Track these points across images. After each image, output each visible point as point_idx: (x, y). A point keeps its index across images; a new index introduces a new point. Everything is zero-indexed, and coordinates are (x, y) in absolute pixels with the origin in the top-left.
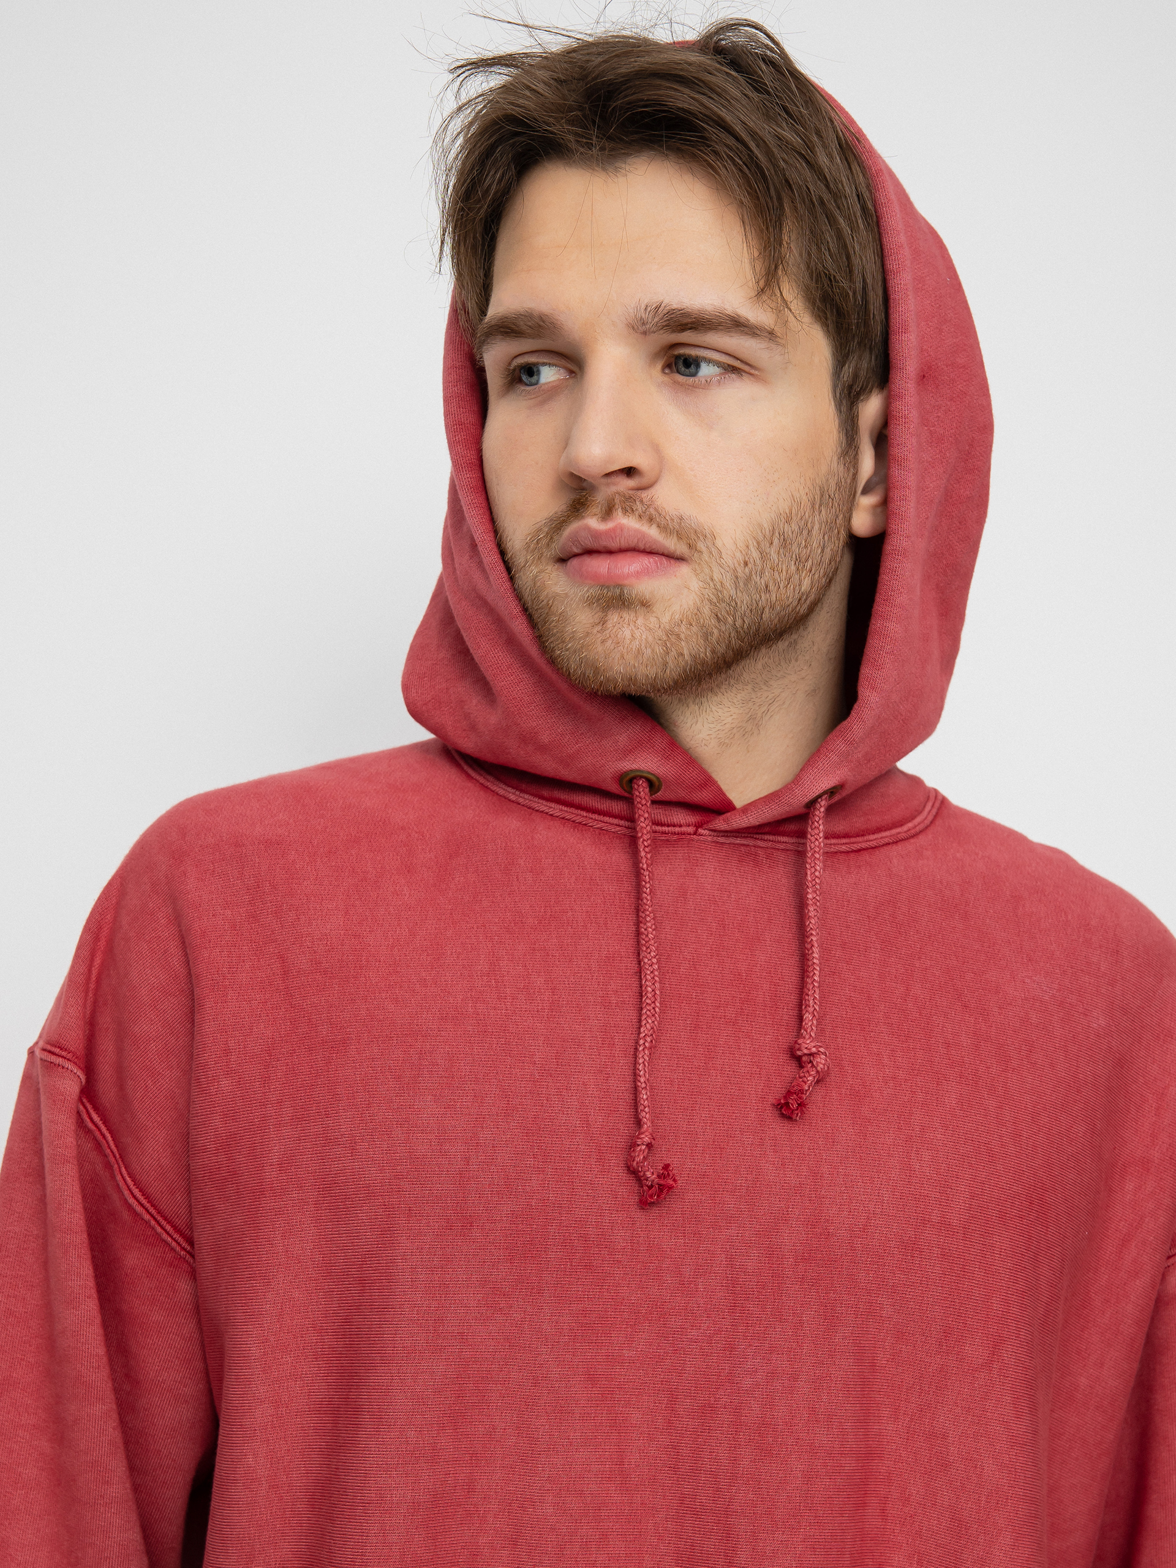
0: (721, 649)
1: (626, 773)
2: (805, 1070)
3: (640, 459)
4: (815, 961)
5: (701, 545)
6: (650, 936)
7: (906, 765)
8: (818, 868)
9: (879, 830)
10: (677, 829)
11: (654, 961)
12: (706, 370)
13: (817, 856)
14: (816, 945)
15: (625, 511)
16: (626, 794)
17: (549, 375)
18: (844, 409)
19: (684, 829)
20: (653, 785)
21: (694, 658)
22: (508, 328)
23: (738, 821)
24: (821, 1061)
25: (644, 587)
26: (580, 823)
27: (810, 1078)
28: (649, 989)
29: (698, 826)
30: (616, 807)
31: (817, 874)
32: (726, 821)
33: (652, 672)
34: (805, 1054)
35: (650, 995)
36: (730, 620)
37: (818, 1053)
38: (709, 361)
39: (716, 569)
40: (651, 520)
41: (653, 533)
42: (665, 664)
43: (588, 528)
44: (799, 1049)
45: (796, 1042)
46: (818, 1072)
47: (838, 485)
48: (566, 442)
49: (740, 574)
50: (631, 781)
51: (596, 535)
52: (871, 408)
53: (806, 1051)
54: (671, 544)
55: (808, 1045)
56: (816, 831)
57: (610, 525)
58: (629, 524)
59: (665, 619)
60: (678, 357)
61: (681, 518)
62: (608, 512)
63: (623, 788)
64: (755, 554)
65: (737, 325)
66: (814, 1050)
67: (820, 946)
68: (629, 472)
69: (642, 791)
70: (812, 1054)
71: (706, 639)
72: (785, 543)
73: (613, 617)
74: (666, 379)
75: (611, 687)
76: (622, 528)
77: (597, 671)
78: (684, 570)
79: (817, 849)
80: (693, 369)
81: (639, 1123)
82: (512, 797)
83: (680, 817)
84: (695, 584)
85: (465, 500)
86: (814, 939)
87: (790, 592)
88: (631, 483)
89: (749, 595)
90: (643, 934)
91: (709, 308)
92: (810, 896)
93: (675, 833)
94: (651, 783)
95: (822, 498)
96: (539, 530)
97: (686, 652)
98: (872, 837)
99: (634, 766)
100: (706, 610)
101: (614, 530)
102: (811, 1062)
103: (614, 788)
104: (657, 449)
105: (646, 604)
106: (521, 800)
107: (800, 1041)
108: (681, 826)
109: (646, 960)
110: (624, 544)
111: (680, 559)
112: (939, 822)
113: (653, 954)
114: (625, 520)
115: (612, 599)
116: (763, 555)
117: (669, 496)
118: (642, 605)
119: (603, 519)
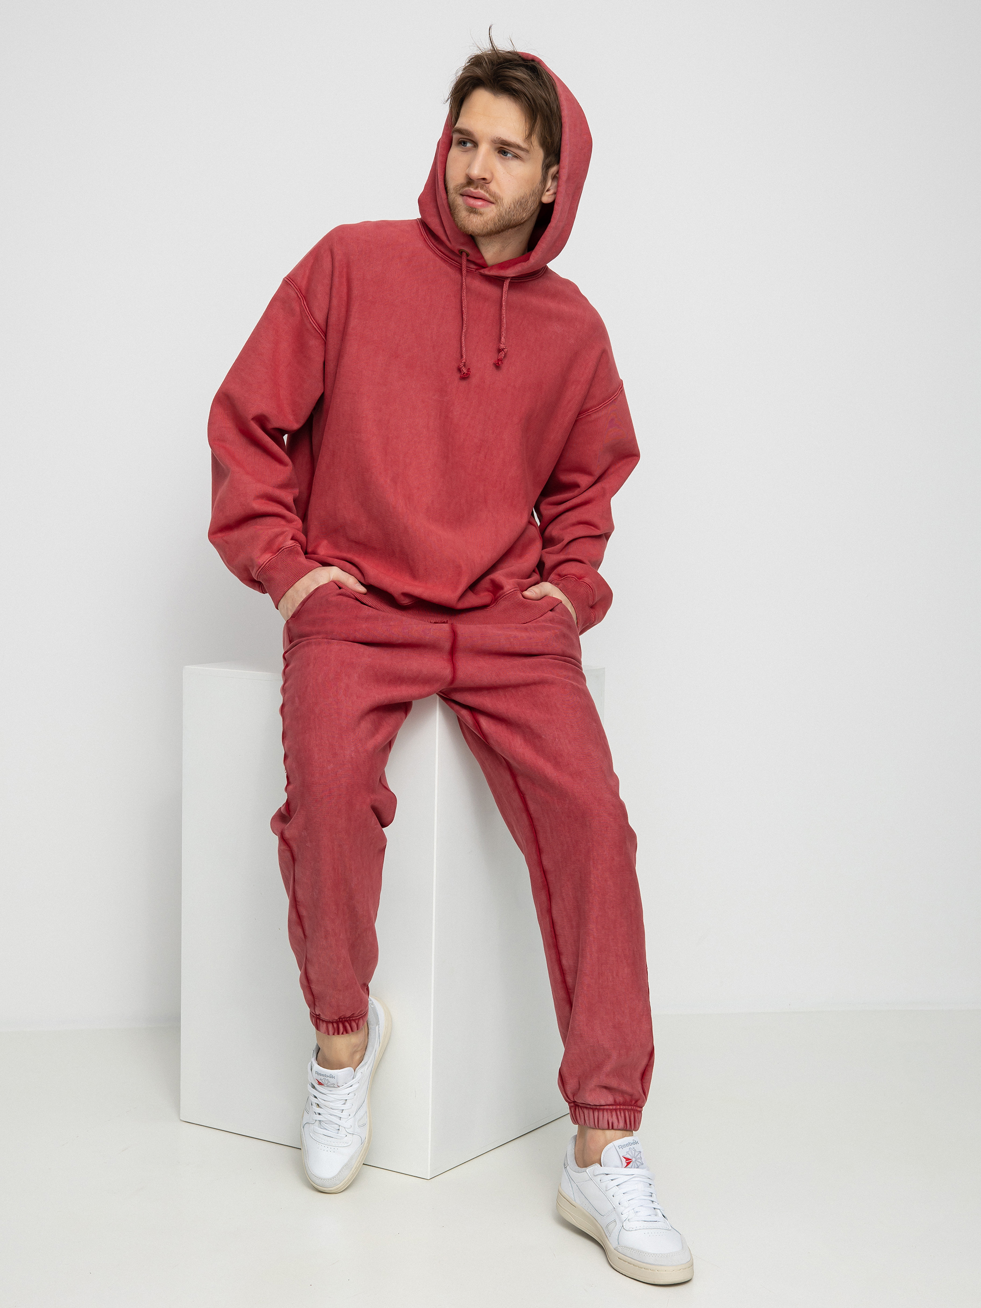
0: (497, 229)
1: (461, 250)
2: (502, 353)
3: (487, 176)
5: (498, 201)
10: (470, 269)
12: (509, 155)
15: (481, 189)
16: (460, 255)
17: (469, 145)
18: (544, 170)
20: (467, 255)
21: (491, 229)
22: (460, 131)
24: (505, 350)
25: (482, 210)
26: (447, 260)
27: (503, 355)
29: (477, 269)
30: (457, 258)
33: (479, 232)
36: (502, 221)
37: (504, 348)
38: (510, 154)
39: (501, 207)
40: (487, 192)
41: (487, 195)
42: (483, 230)
43: (470, 190)
47: (538, 190)
48: (469, 166)
49: (507, 210)
50: (461, 252)
51: (472, 192)
52: (554, 169)
53: (501, 349)
54: (491, 199)
57: (476, 191)
58: (481, 192)
59: (485, 218)
60: (502, 150)
61: (495, 193)
62: (477, 188)
64: (512, 206)
65: (519, 147)
68: (484, 179)
69: (464, 254)
71: (495, 225)
72: (521, 204)
73: (472, 215)
74: (498, 155)
75: (468, 232)
76: (480, 192)
77: (464, 228)
78: (493, 206)
80: (505, 154)
81: (462, 356)
82: (431, 246)
83: (472, 266)
84: (495, 210)
85: (439, 164)
87: (520, 217)
88: (484, 181)
89: (509, 216)
91: (512, 142)
95: (533, 193)
96: (458, 186)
97: (489, 228)
99: (464, 250)
100: (496, 218)
101: (477, 192)
103: (458, 253)
104: (492, 174)
105: (481, 214)
106: (433, 248)
108: (473, 269)
110: (479, 197)
111: (493, 203)
114: (480, 191)
115: (473, 210)
116: (515, 207)
117: (493, 187)
118: (480, 214)
119: (475, 189)
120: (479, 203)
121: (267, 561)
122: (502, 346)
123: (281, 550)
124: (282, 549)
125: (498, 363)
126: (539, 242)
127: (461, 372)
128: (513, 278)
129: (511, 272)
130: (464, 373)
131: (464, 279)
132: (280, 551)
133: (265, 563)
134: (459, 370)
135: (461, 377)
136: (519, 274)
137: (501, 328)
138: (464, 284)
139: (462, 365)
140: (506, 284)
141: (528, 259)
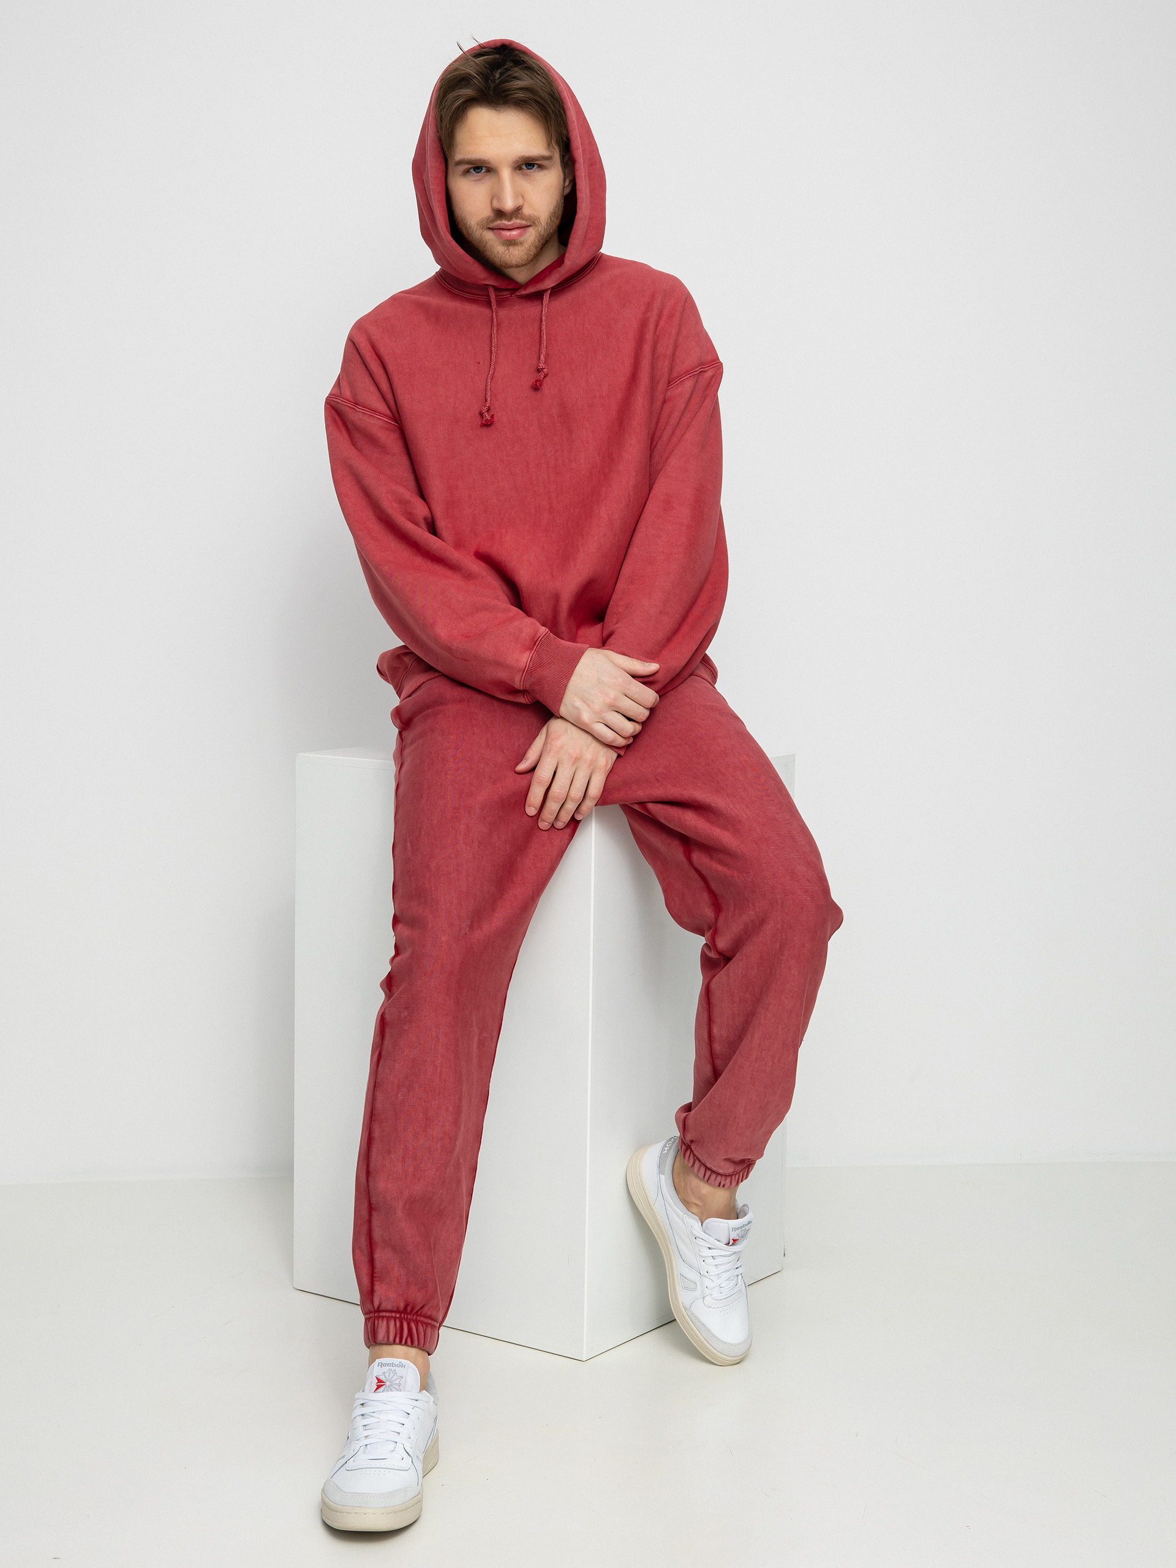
2: (541, 374)
3: (520, 203)
4: (544, 338)
5: (533, 222)
14: (545, 333)
15: (516, 218)
19: (507, 297)
23: (524, 292)
25: (520, 238)
27: (543, 376)
29: (511, 295)
32: (520, 292)
36: (542, 241)
39: (538, 227)
40: (522, 218)
41: (523, 222)
43: (503, 223)
45: (538, 366)
48: (494, 197)
53: (541, 368)
54: (527, 223)
59: (527, 246)
61: (530, 216)
62: (510, 218)
64: (549, 220)
65: (543, 158)
68: (519, 207)
72: (555, 214)
74: (520, 173)
76: (514, 222)
78: (530, 230)
81: (486, 400)
82: (457, 293)
83: (506, 293)
84: (534, 233)
88: (519, 209)
93: (504, 299)
96: (483, 220)
100: (537, 240)
101: (510, 223)
102: (542, 371)
104: (523, 197)
110: (515, 227)
114: (516, 221)
115: (511, 243)
116: (551, 219)
117: (526, 211)
118: (521, 244)
119: (509, 221)
120: (514, 233)
121: (529, 660)
122: (541, 365)
123: (538, 642)
124: (540, 639)
125: (536, 385)
126: (570, 239)
127: (483, 418)
128: (553, 288)
129: (549, 283)
130: (486, 420)
131: (494, 314)
132: (537, 644)
133: (528, 663)
134: (481, 414)
135: (482, 423)
136: (559, 282)
137: (540, 345)
138: (495, 320)
139: (485, 409)
140: (546, 297)
141: (563, 262)
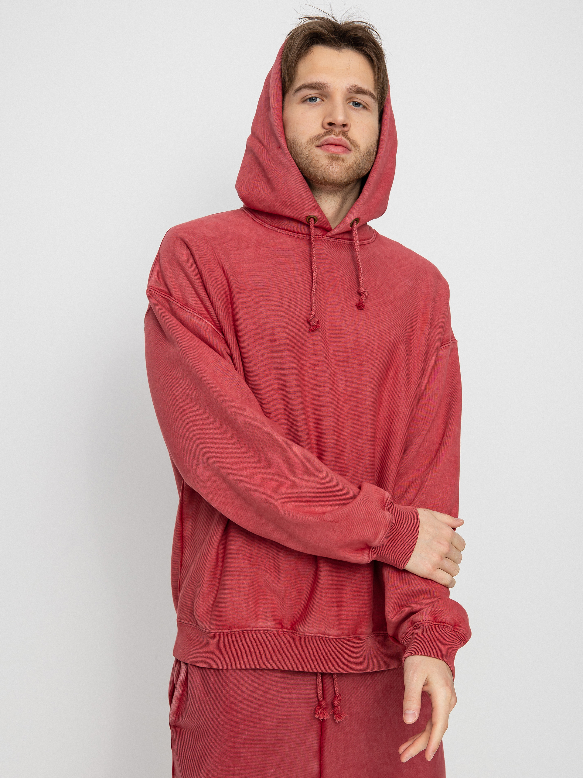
0: (355, 176)
1: (308, 216)
2: (362, 296)
4: (361, 267)
6: (315, 262)
7: (369, 223)
8: (357, 241)
9: (365, 240)
10: (317, 236)
11: (316, 269)
13: (357, 238)
14: (360, 262)
16: (308, 224)
19: (319, 236)
21: (351, 177)
22: (310, 86)
23: (334, 232)
24: (366, 293)
26: (291, 236)
27: (364, 298)
28: (315, 276)
29: (323, 235)
31: (357, 243)
32: (331, 233)
33: (342, 179)
34: (362, 292)
35: (315, 278)
36: (358, 169)
37: (365, 291)
39: (358, 155)
42: (346, 177)
43: (332, 138)
44: (360, 291)
45: (359, 289)
46: (366, 296)
50: (309, 219)
51: (334, 139)
53: (362, 291)
55: (362, 290)
56: (355, 232)
58: (342, 139)
59: (346, 165)
61: (353, 140)
63: (307, 220)
66: (364, 291)
67: (362, 263)
68: (345, 126)
69: (312, 222)
70: (364, 292)
71: (353, 172)
73: (334, 162)
78: (351, 153)
79: (356, 236)
81: (312, 309)
82: (271, 228)
83: (320, 232)
84: (354, 157)
86: (359, 261)
88: (344, 129)
89: (363, 164)
90: (313, 261)
91: (366, 89)
92: (356, 249)
93: (317, 238)
94: (315, 220)
96: (313, 138)
97: (350, 174)
98: (364, 242)
99: (312, 214)
100: (355, 165)
101: (338, 139)
102: (364, 294)
103: (304, 221)
105: (343, 160)
106: (273, 229)
107: (360, 289)
108: (318, 235)
109: (314, 268)
110: (340, 144)
111: (351, 150)
112: (377, 239)
113: (316, 267)
115: (335, 157)
120: (339, 150)
125: (360, 305)
127: (310, 325)
130: (314, 325)
139: (311, 318)
